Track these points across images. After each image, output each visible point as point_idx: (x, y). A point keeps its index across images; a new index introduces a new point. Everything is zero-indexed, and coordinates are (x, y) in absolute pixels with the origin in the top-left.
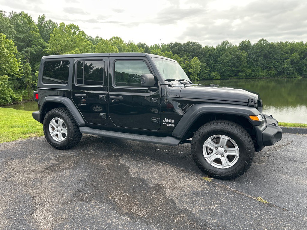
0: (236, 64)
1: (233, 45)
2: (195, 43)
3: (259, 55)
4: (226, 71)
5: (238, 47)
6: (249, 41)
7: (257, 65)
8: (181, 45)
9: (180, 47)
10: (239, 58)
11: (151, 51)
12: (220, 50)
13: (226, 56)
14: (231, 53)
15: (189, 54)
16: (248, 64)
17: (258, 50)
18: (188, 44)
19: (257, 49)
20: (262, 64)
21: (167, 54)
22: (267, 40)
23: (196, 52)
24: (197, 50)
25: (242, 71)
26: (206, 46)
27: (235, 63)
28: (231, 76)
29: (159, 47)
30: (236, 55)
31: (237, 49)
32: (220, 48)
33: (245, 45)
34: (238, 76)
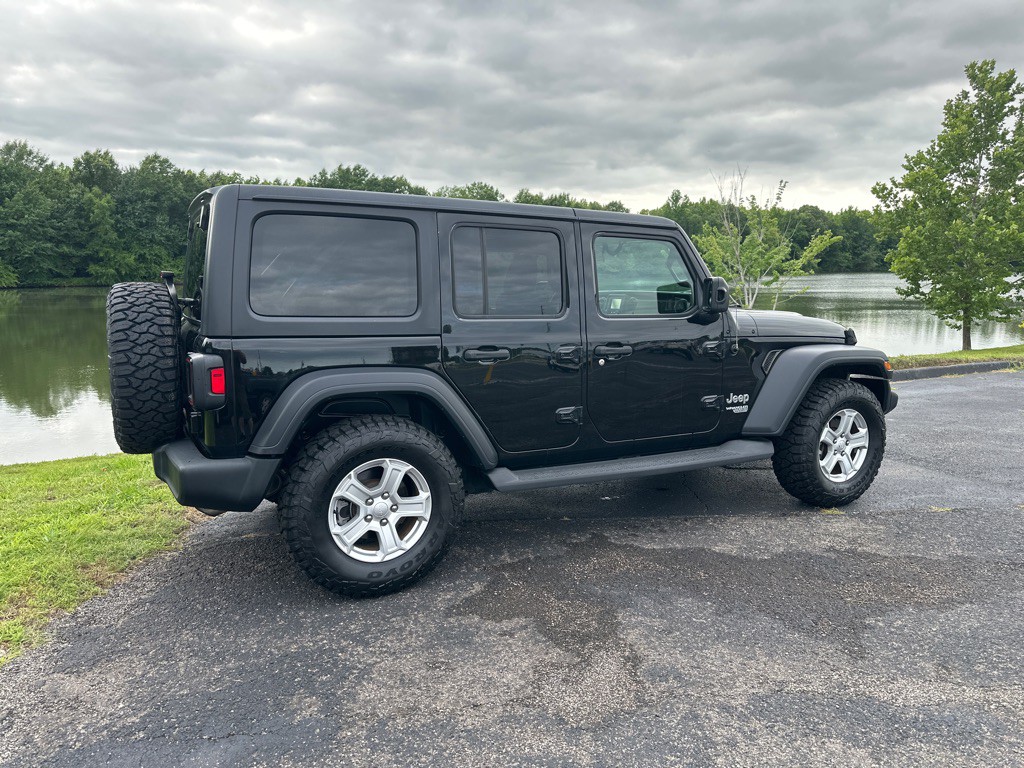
0: (77, 232)
1: (49, 163)
3: (153, 208)
4: (37, 259)
5: (71, 174)
6: (107, 153)
7: (151, 241)
10: (82, 211)
12: (1, 177)
13: (29, 199)
14: (47, 193)
16: (121, 235)
17: (148, 191)
19: (142, 187)
20: (167, 237)
22: (170, 161)
25: (102, 259)
27: (68, 230)
28: (59, 275)
30: (68, 200)
31: (66, 180)
33: (98, 167)
34: (88, 275)
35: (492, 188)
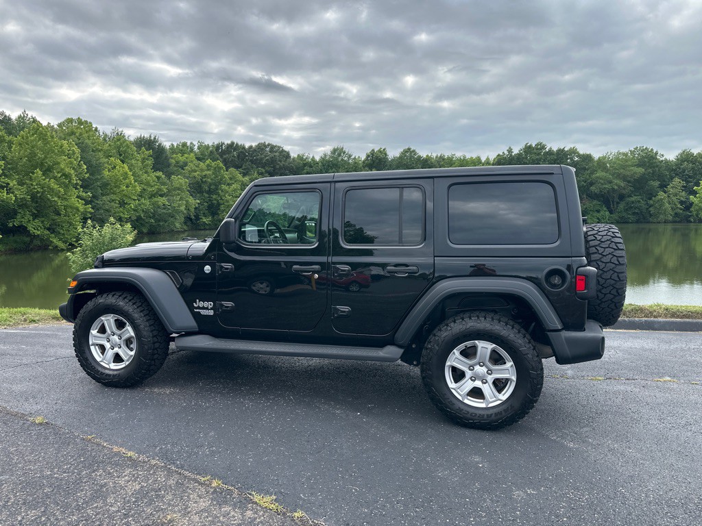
1: (353, 157)
2: (276, 146)
5: (364, 162)
6: (384, 150)
8: (244, 148)
9: (241, 152)
11: (172, 158)
12: (329, 166)
15: (264, 171)
18: (262, 147)
21: (211, 166)
22: (417, 151)
23: (278, 167)
24: (281, 161)
26: (298, 155)
29: (192, 150)
31: (361, 165)
32: (329, 161)
33: (377, 158)
35: (652, 150)
